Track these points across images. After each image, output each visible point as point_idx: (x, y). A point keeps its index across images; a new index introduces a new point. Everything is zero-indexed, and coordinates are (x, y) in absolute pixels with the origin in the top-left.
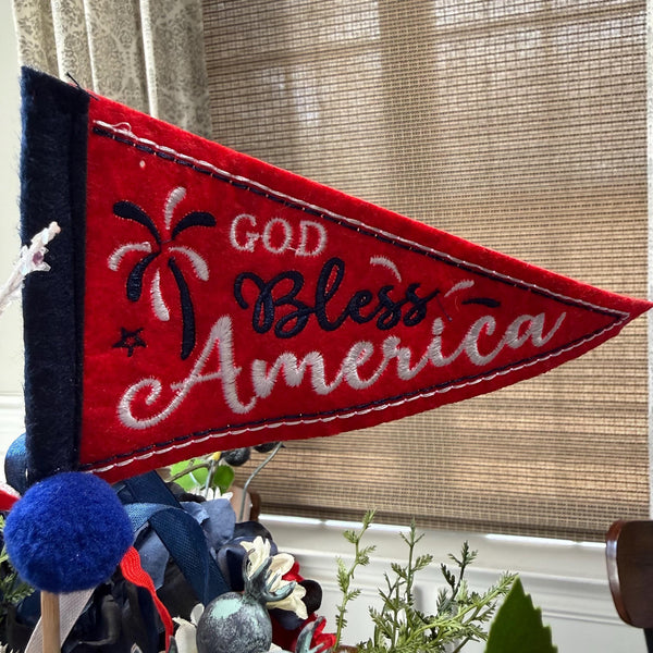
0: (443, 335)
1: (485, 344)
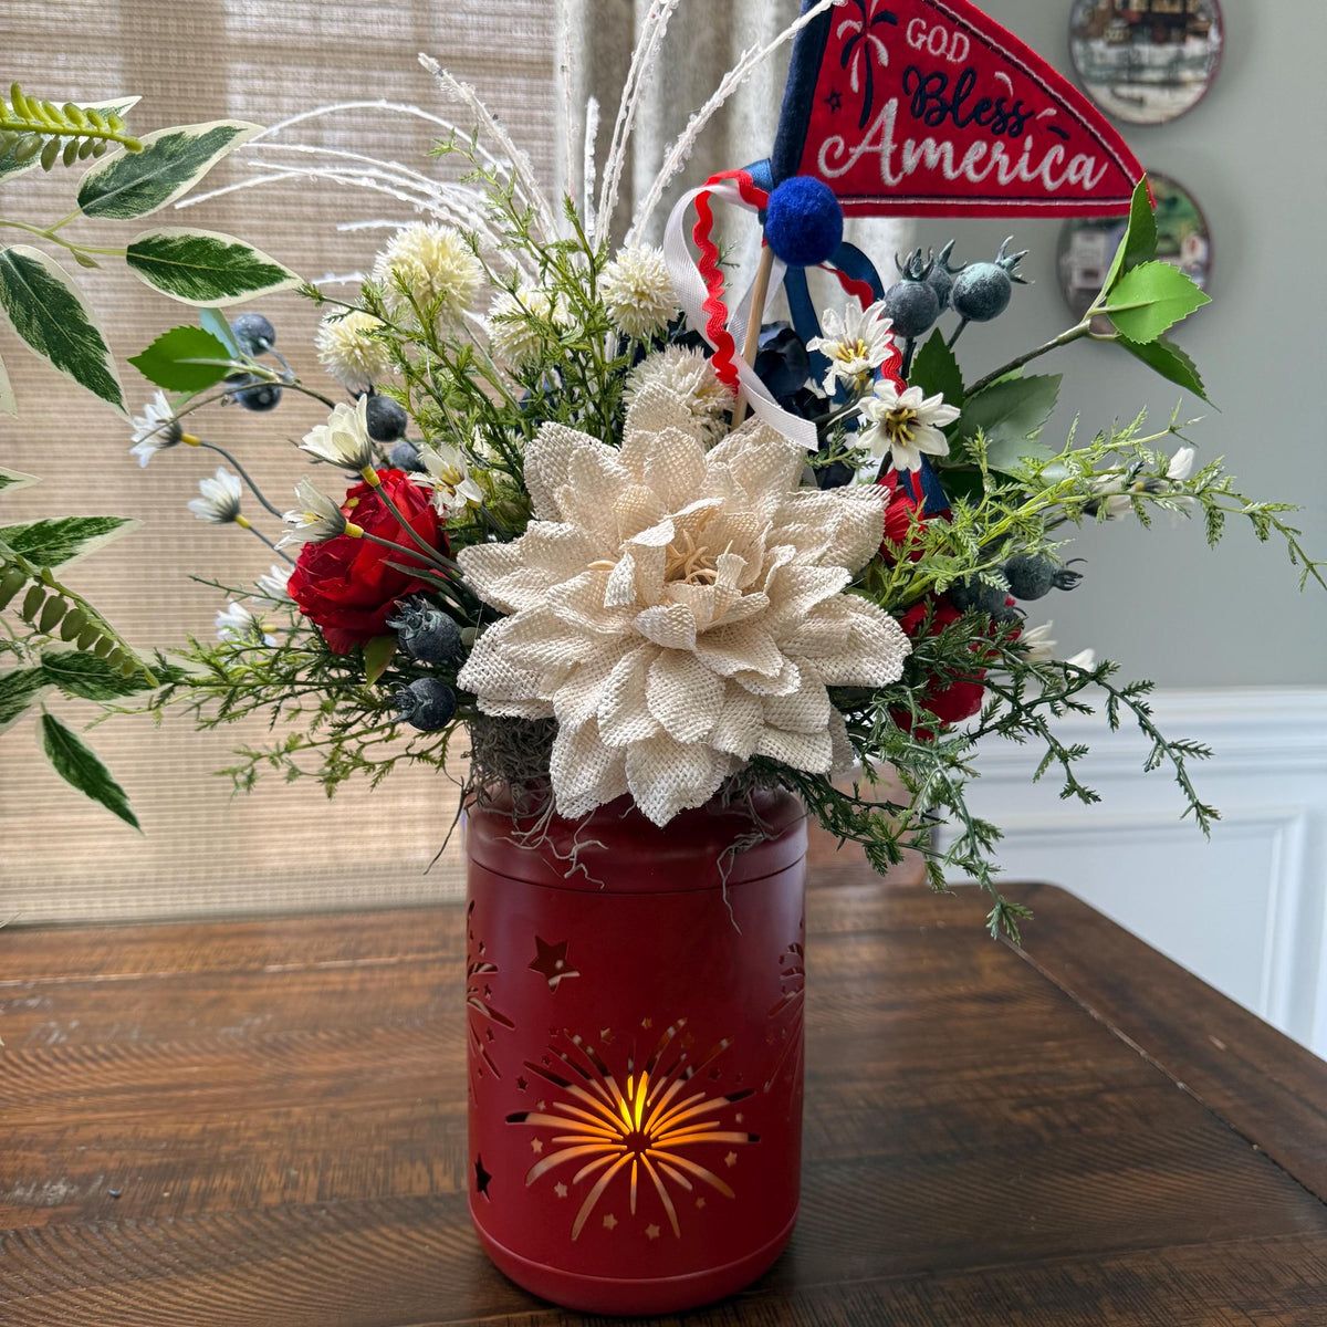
0: (1031, 152)
1: (1057, 171)
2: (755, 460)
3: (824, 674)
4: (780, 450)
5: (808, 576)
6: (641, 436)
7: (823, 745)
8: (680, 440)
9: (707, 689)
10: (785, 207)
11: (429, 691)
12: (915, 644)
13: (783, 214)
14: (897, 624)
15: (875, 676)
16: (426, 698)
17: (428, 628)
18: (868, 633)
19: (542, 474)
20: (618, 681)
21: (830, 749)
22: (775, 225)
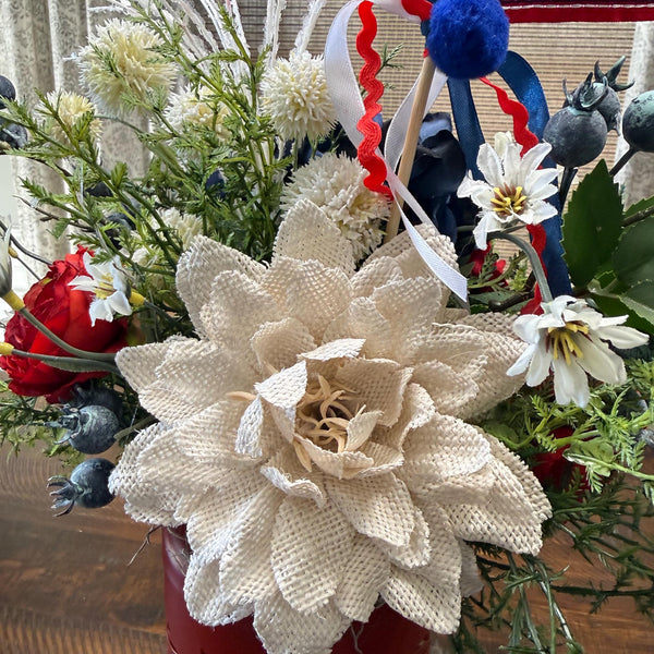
2: (401, 293)
3: (456, 527)
4: (427, 284)
5: (448, 429)
6: (285, 262)
7: (453, 602)
8: (322, 273)
9: (335, 537)
10: (447, 21)
11: (88, 480)
12: (555, 507)
13: (445, 29)
14: (537, 483)
15: (511, 540)
16: (86, 487)
17: (82, 431)
18: (506, 490)
19: (192, 286)
20: (243, 530)
21: (459, 607)
22: (437, 38)
